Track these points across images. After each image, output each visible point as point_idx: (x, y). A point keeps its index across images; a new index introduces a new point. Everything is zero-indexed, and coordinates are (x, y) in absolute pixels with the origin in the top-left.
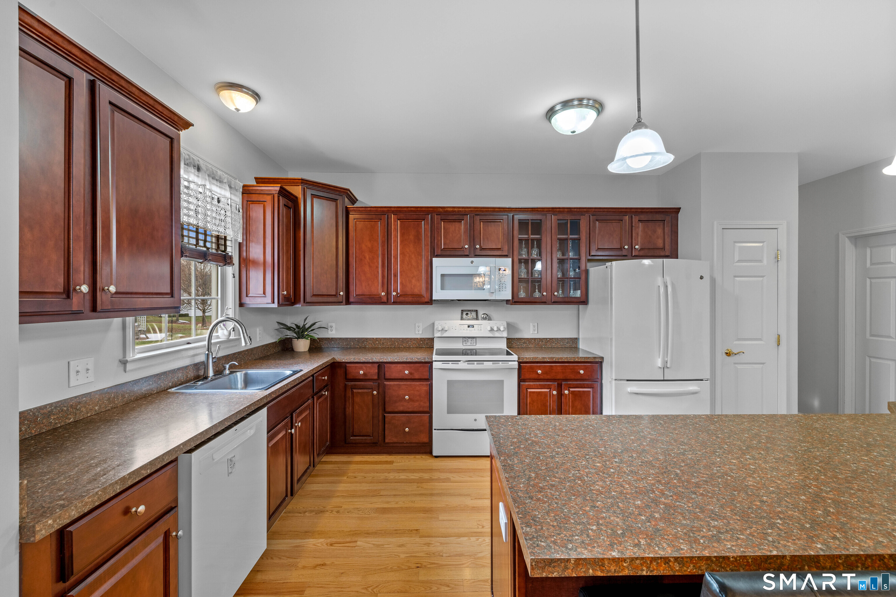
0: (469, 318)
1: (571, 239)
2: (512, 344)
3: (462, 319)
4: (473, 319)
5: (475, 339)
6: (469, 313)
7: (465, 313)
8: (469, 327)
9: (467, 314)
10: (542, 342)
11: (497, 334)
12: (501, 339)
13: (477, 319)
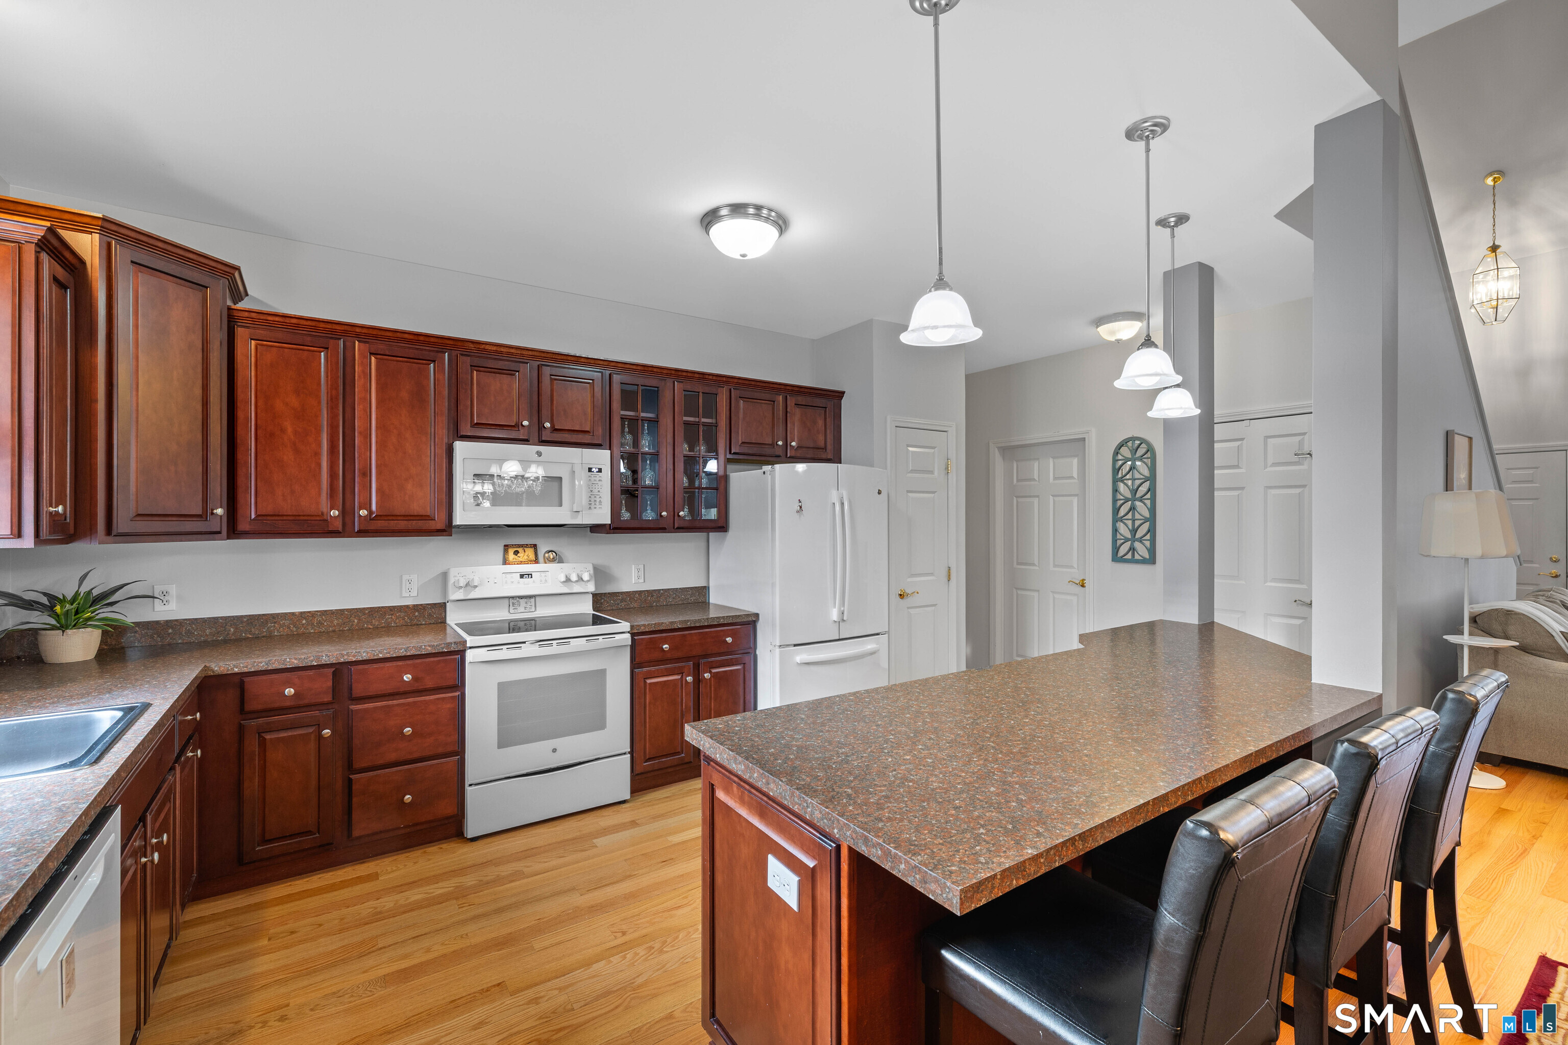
0: (520, 559)
1: (705, 424)
2: (601, 604)
3: (505, 562)
4: (529, 562)
5: (533, 600)
6: (520, 550)
7: (511, 551)
8: (522, 576)
9: (516, 553)
10: (652, 596)
11: (577, 588)
12: (583, 596)
13: (536, 561)
